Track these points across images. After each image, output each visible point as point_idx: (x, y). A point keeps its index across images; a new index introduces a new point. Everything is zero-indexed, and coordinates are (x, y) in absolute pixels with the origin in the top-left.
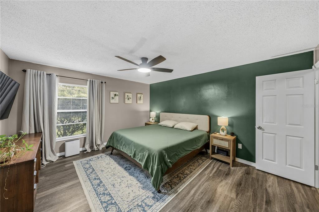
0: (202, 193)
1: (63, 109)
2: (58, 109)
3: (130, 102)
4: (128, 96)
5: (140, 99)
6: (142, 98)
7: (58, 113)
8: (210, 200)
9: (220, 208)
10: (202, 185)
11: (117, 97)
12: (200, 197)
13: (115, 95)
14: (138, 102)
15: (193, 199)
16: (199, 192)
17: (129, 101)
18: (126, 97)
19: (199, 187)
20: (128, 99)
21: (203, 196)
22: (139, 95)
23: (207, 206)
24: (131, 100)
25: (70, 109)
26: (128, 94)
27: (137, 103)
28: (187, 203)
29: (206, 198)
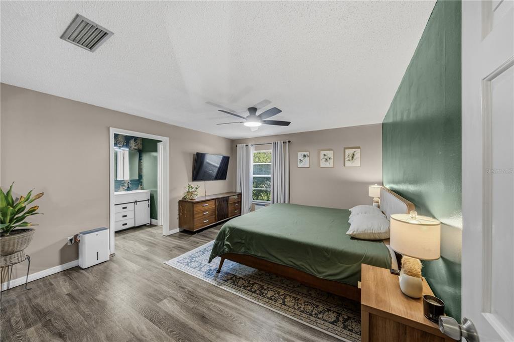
0: (221, 311)
1: (257, 174)
2: (254, 174)
3: (330, 164)
4: (325, 155)
5: (353, 158)
6: (358, 155)
7: (254, 178)
8: (207, 319)
9: (191, 329)
10: (239, 312)
11: (307, 159)
12: (211, 307)
13: (305, 156)
14: (348, 164)
15: (209, 300)
16: (222, 307)
17: (327, 163)
18: (322, 156)
19: (233, 308)
20: (326, 160)
21: (214, 311)
22: (349, 152)
23: (195, 314)
24: (331, 161)
25: (262, 174)
26: (325, 152)
27: (344, 165)
28: (202, 295)
29: (212, 315)
